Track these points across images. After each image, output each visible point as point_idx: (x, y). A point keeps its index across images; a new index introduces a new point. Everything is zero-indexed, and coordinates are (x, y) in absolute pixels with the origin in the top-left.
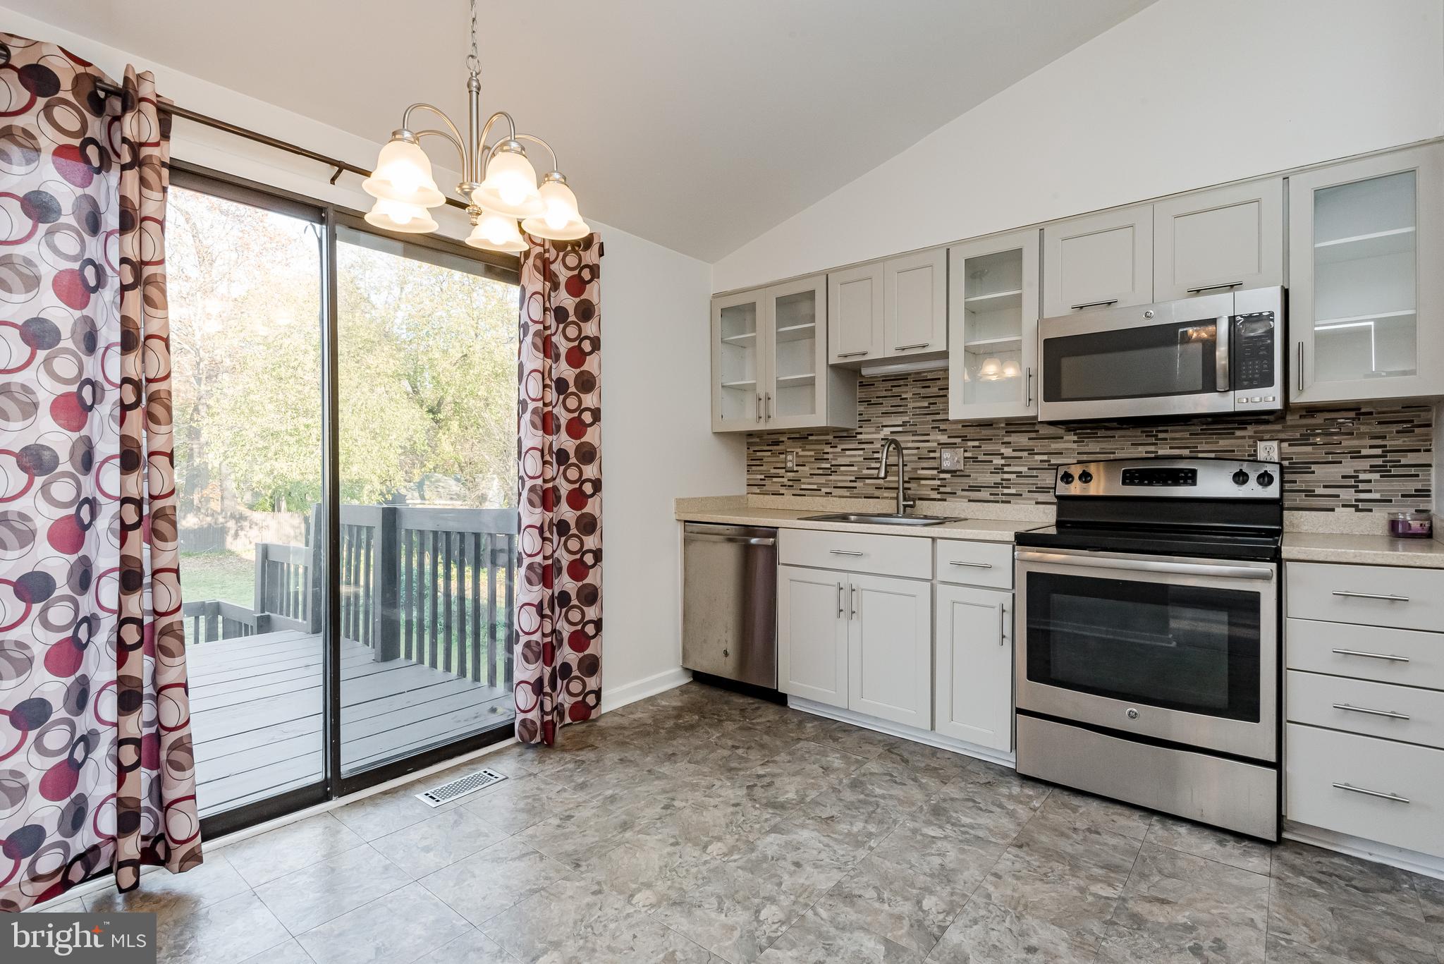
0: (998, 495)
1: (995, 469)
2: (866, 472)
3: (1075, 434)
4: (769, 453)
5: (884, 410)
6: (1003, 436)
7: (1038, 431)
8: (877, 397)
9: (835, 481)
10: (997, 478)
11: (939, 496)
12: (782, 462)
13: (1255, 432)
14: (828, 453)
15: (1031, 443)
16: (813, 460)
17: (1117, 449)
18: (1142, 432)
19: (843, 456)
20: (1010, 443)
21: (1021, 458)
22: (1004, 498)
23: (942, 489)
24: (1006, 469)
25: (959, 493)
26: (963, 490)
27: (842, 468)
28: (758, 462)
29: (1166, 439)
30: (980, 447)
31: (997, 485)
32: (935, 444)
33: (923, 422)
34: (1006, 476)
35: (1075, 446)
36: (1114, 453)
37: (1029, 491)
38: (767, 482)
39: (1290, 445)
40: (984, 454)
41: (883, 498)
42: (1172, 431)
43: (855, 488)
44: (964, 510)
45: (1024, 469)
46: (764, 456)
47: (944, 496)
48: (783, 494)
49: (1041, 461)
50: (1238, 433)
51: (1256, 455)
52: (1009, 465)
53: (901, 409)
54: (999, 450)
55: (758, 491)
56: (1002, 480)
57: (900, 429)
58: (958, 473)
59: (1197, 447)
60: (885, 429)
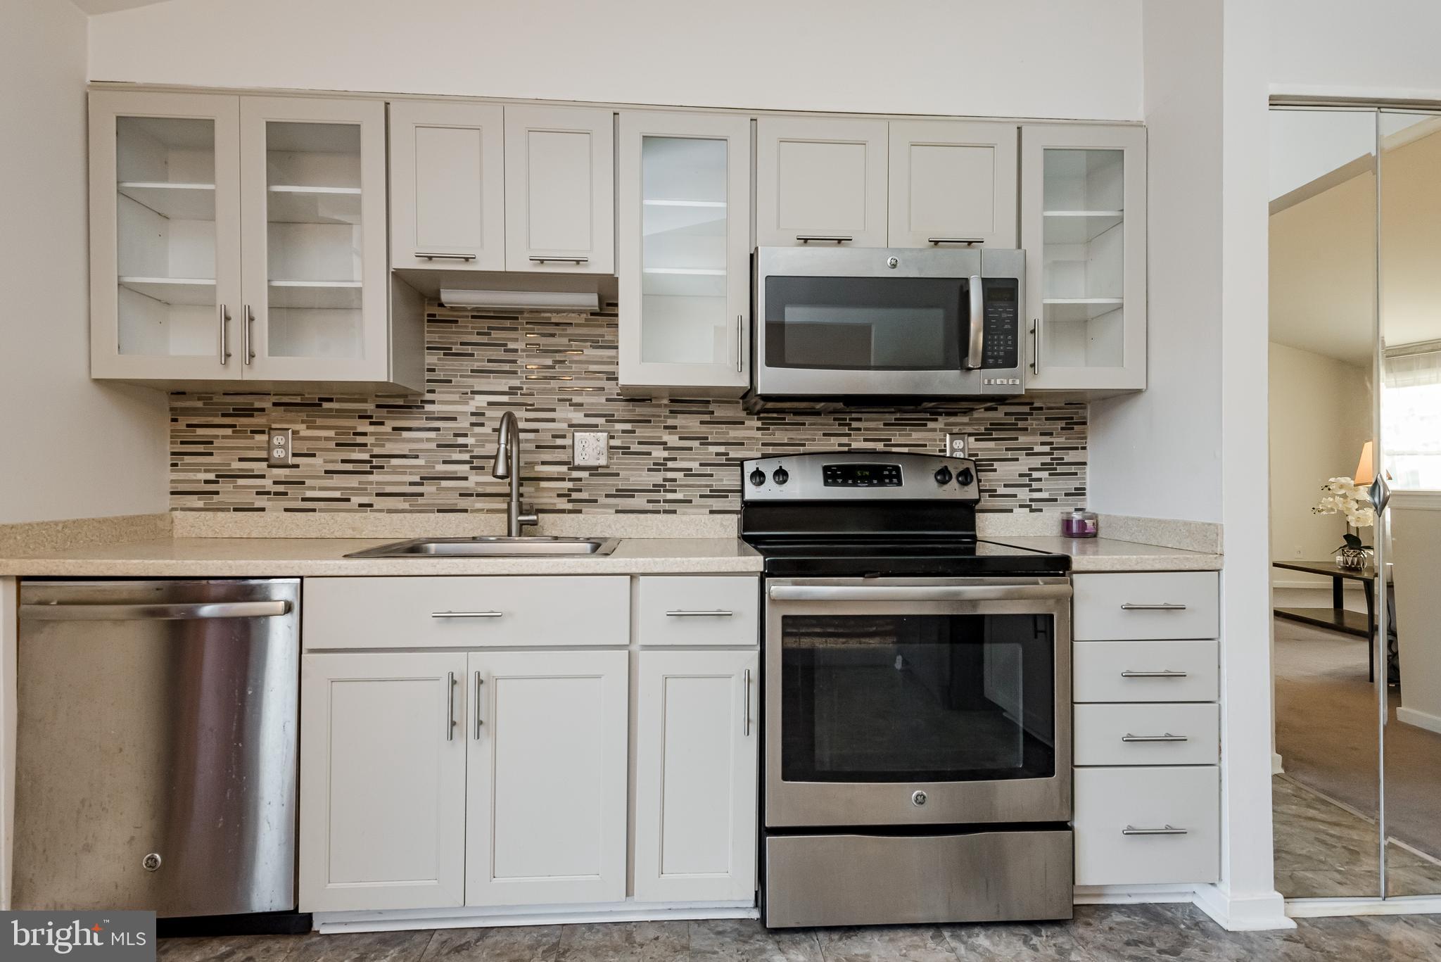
0: (659, 501)
1: (654, 464)
2: (441, 468)
3: (759, 419)
4: (229, 431)
5: (476, 365)
6: (666, 417)
7: (712, 413)
8: (462, 344)
9: (378, 483)
10: (658, 478)
11: (570, 506)
12: (259, 448)
13: (946, 424)
14: (365, 434)
15: (705, 428)
16: (332, 445)
17: (807, 440)
18: (835, 419)
19: (396, 441)
20: (675, 427)
21: (690, 449)
22: (667, 506)
23: (575, 495)
24: (670, 464)
25: (602, 500)
26: (607, 496)
27: (395, 462)
28: (201, 448)
29: (859, 429)
30: (634, 432)
31: (657, 488)
32: (565, 426)
33: (545, 389)
34: (670, 475)
35: (759, 434)
36: (804, 445)
37: (701, 496)
38: (224, 486)
39: (976, 440)
40: (640, 443)
41: (473, 511)
42: (867, 420)
43: (422, 495)
44: (610, 526)
45: (694, 465)
46: (217, 437)
47: (578, 506)
48: (263, 510)
49: (717, 454)
50: (931, 425)
51: (945, 451)
52: (675, 459)
53: (507, 367)
54: (661, 437)
55: (200, 504)
56: (665, 480)
57: (505, 399)
58: (600, 471)
59: (890, 440)
60: (477, 397)
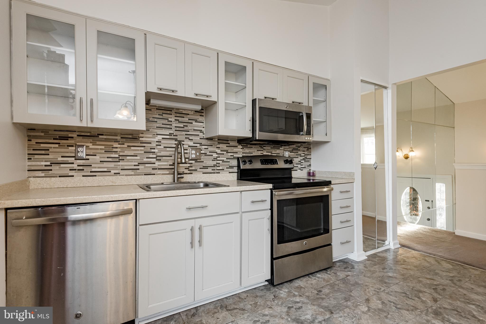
0: (215, 170)
1: (214, 159)
2: (145, 160)
3: (241, 146)
4: (57, 146)
5: (158, 125)
6: (217, 144)
7: (229, 143)
8: (153, 118)
9: (122, 165)
10: (215, 163)
11: (189, 172)
12: (71, 152)
13: (284, 148)
14: (117, 148)
15: (227, 148)
16: (103, 151)
17: (253, 152)
18: (260, 146)
19: (129, 150)
20: (219, 148)
21: (224, 154)
22: (217, 171)
23: (190, 168)
24: (218, 159)
25: (199, 170)
26: (200, 168)
27: (128, 158)
28: (43, 152)
29: (265, 149)
30: (208, 149)
31: (214, 166)
32: (187, 146)
33: (181, 134)
34: (218, 162)
35: (241, 150)
36: (252, 153)
37: (227, 168)
38: (54, 167)
39: (290, 152)
40: (210, 152)
41: (157, 174)
42: (267, 147)
43: (138, 169)
44: (201, 178)
45: (225, 159)
46: (51, 148)
47: (191, 172)
48: (73, 176)
49: (231, 156)
50: (281, 148)
51: (284, 155)
52: (219, 157)
53: (168, 126)
54: (215, 150)
55: (43, 175)
56: (217, 163)
57: (168, 137)
58: (198, 160)
59: (272, 152)
60: (158, 136)
